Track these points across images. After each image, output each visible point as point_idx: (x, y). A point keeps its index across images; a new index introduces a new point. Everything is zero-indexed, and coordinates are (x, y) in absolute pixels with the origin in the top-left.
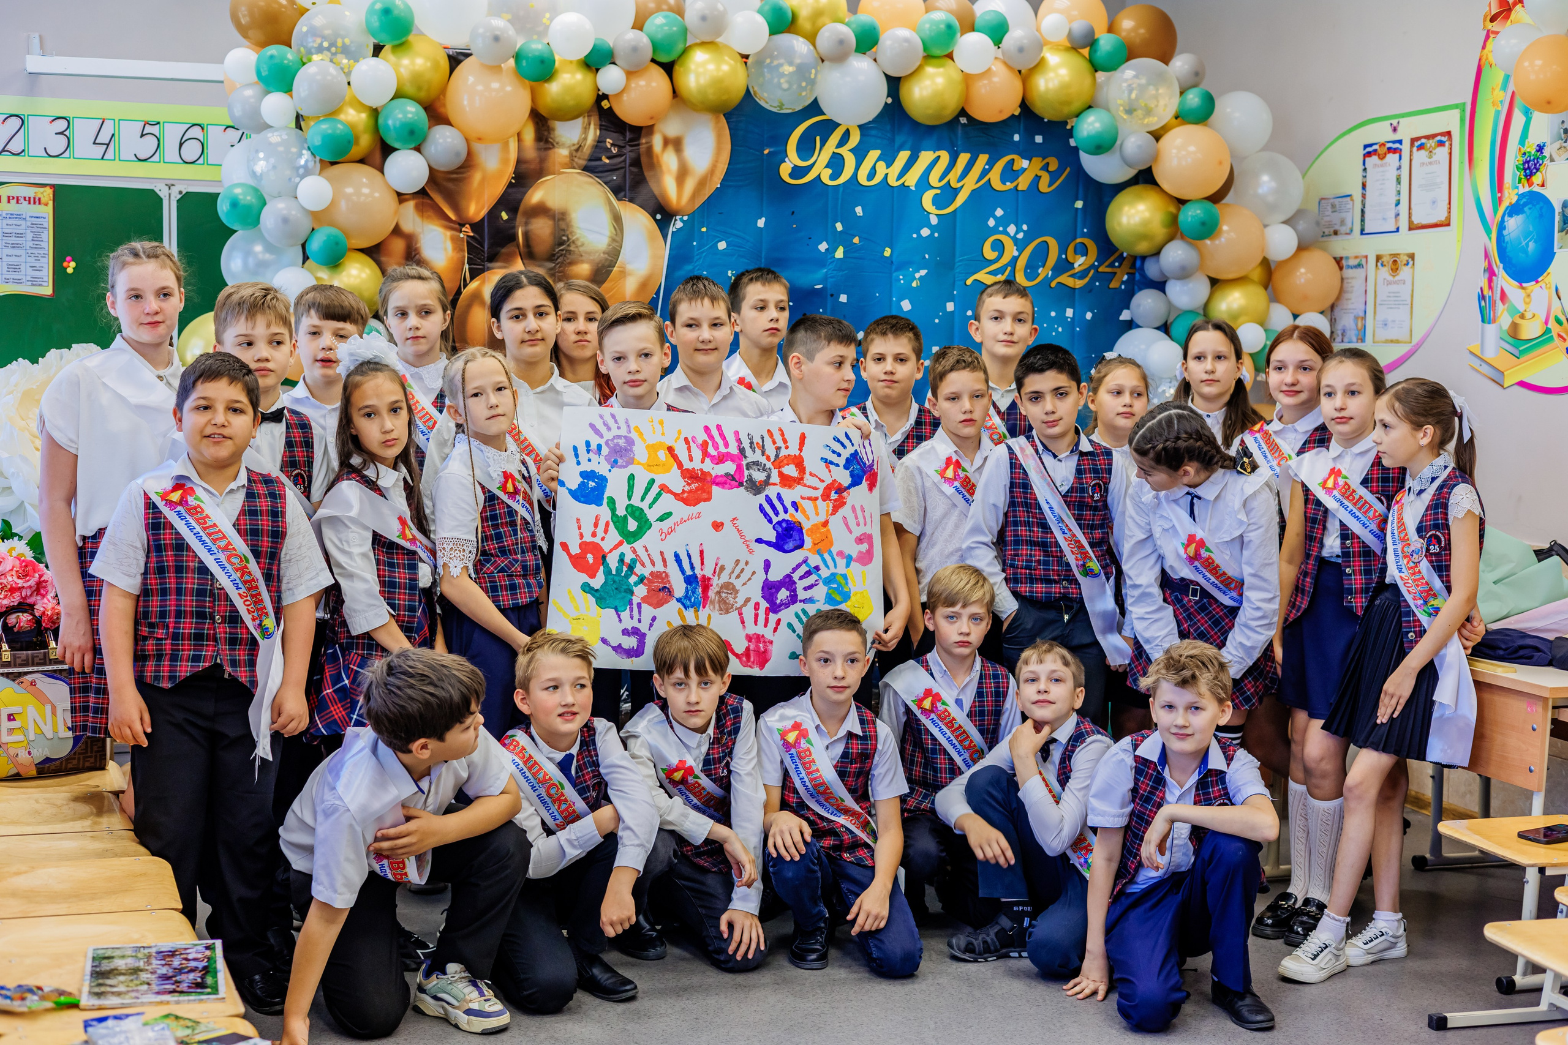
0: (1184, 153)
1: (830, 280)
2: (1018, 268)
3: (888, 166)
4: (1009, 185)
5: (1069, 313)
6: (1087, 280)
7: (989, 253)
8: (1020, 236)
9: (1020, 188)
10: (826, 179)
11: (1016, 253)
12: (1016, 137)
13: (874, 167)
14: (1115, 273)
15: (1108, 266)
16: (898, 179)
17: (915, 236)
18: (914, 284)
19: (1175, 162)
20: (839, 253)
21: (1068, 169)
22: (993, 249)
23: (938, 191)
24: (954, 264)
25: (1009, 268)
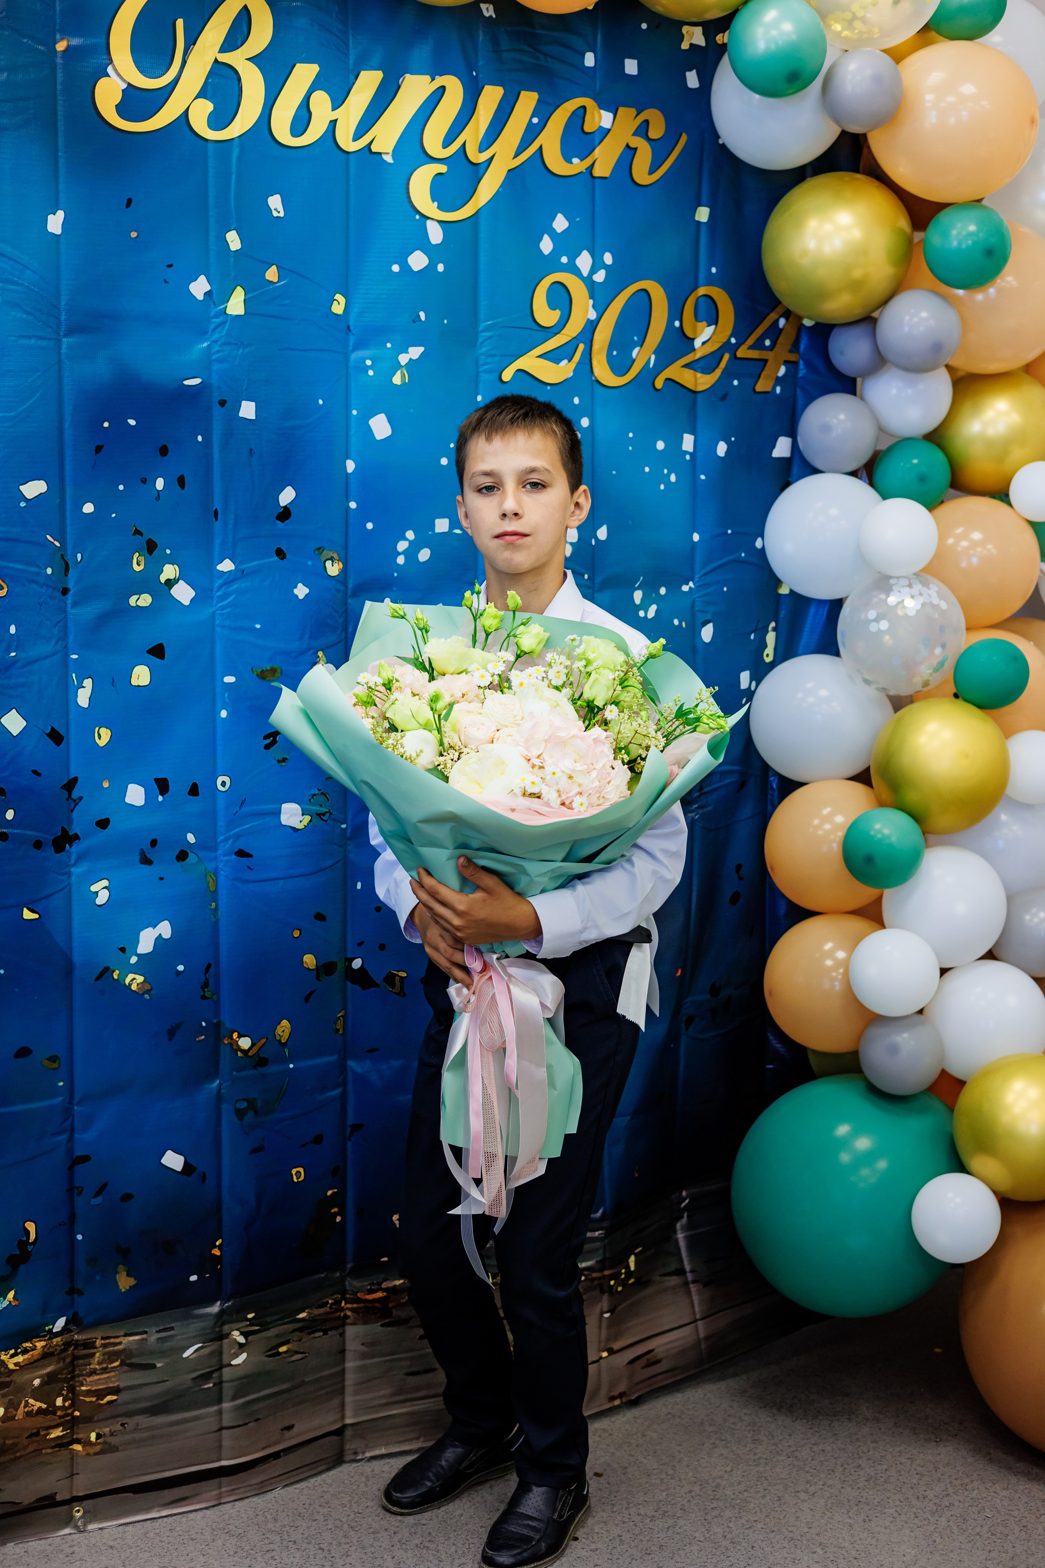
0: (951, 99)
1: (216, 367)
2: (596, 346)
3: (335, 107)
4: (577, 165)
5: (688, 442)
6: (718, 373)
7: (546, 316)
8: (600, 277)
9: (597, 172)
10: (199, 123)
11: (592, 315)
12: (590, 60)
13: (306, 103)
14: (766, 361)
15: (750, 348)
16: (357, 137)
17: (396, 268)
18: (397, 380)
19: (931, 118)
20: (236, 305)
21: (684, 138)
22: (552, 306)
23: (443, 168)
24: (477, 334)
25: (581, 347)
